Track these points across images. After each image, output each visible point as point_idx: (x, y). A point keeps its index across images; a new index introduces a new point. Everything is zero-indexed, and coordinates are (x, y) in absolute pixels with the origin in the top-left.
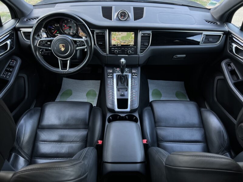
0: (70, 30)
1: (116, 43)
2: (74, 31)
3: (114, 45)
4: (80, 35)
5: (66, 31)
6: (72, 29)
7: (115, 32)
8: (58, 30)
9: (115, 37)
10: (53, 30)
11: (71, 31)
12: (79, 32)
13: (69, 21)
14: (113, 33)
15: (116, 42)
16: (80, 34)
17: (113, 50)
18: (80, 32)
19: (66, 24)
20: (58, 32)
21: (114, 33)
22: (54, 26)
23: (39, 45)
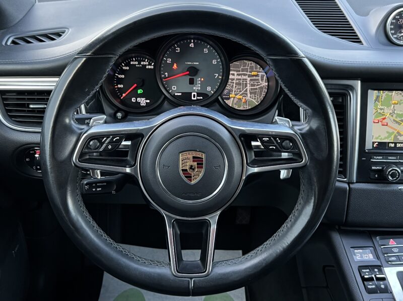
0: (192, 82)
1: (390, 134)
2: (209, 89)
3: (382, 145)
4: (230, 103)
5: (174, 88)
6: (199, 80)
7: (386, 92)
8: (143, 81)
9: (388, 111)
10: (120, 81)
11: (197, 88)
12: (225, 92)
13: (192, 45)
14: (378, 97)
15: (391, 130)
16: (229, 99)
17: (376, 164)
18: (230, 91)
19: (177, 58)
20: (140, 91)
21: (384, 94)
22: (127, 65)
23: (81, 155)
